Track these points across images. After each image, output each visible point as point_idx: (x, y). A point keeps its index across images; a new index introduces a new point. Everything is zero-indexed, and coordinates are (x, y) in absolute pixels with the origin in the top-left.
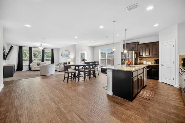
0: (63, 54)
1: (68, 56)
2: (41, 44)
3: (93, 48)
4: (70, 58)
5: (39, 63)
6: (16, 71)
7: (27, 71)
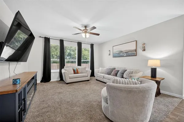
5: (75, 69)
6: (41, 82)
7: (57, 81)
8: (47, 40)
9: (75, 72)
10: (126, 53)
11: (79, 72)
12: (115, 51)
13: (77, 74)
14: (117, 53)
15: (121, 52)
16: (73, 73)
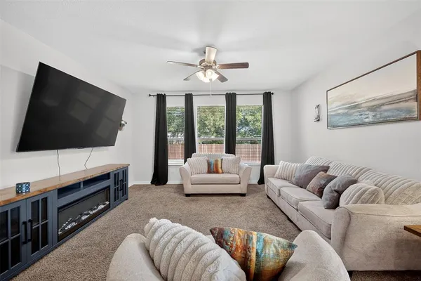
8: (161, 100)
9: (211, 168)
10: (373, 109)
11: (220, 170)
12: (333, 106)
13: (214, 173)
14: (339, 112)
15: (355, 107)
16: (206, 171)
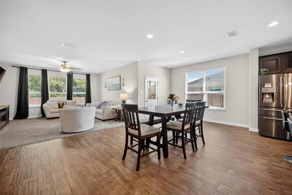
0: (109, 84)
1: (119, 87)
2: (65, 62)
3: (170, 71)
4: (124, 92)
5: (61, 103)
6: (14, 119)
7: (38, 118)
8: (23, 71)
9: (60, 106)
14: (110, 86)
16: (58, 108)
